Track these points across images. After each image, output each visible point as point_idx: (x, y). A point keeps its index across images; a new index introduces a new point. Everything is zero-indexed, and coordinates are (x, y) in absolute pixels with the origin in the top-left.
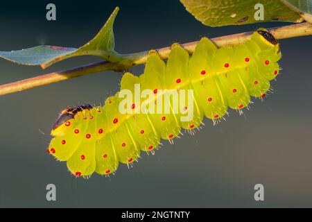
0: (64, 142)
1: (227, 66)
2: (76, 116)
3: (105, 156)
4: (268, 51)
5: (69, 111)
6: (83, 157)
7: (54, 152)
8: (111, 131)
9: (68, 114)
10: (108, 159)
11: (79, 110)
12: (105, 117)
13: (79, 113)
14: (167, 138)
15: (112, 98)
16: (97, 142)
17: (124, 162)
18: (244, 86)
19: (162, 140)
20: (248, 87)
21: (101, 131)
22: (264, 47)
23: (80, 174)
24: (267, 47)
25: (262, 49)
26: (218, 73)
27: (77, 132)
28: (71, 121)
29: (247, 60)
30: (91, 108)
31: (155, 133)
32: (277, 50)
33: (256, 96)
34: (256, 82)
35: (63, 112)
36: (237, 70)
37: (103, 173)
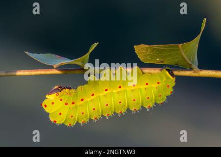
0: (53, 103)
1: (147, 84)
2: (62, 91)
3: (72, 116)
4: (170, 80)
5: (59, 87)
6: (60, 114)
7: (46, 107)
8: (78, 104)
9: (59, 89)
10: (72, 118)
11: (64, 88)
12: (77, 96)
13: (64, 90)
14: (106, 115)
15: (83, 87)
16: (70, 108)
17: (80, 122)
18: (154, 96)
19: (102, 116)
20: (155, 97)
21: (73, 103)
22: (167, 78)
23: (56, 122)
24: (169, 78)
25: (167, 79)
26: (141, 87)
27: (61, 100)
28: (59, 93)
29: (158, 83)
30: (71, 89)
31: (100, 111)
32: (174, 81)
33: (158, 103)
34: (160, 96)
35: (56, 87)
36: (152, 87)
37: (67, 124)
